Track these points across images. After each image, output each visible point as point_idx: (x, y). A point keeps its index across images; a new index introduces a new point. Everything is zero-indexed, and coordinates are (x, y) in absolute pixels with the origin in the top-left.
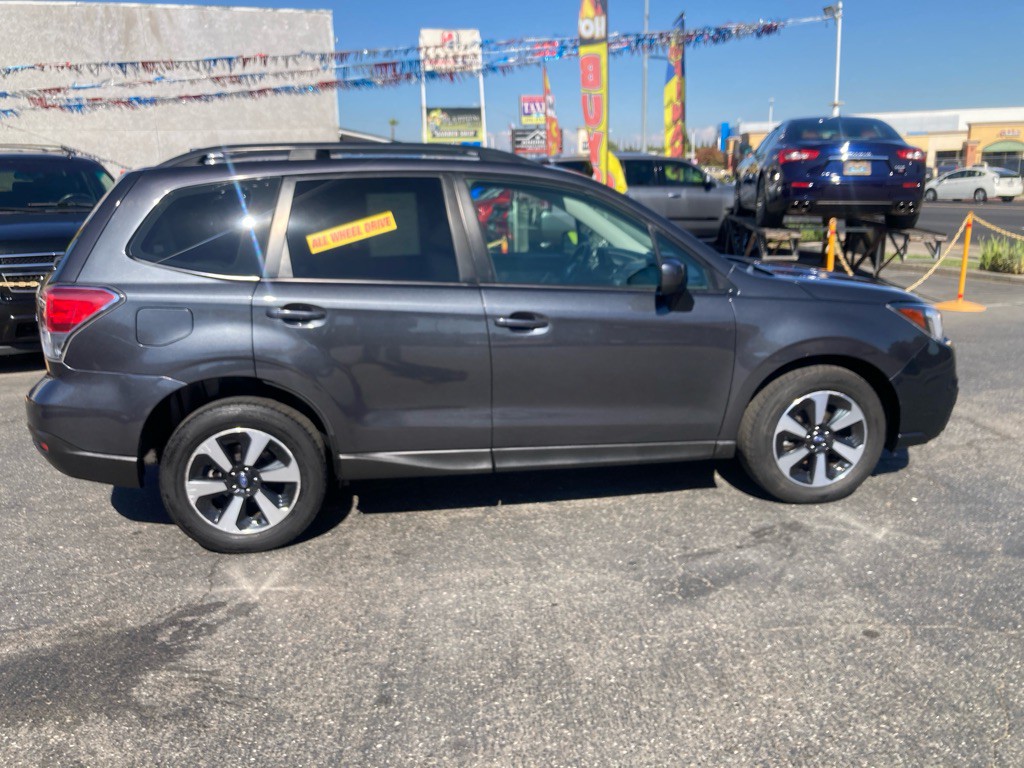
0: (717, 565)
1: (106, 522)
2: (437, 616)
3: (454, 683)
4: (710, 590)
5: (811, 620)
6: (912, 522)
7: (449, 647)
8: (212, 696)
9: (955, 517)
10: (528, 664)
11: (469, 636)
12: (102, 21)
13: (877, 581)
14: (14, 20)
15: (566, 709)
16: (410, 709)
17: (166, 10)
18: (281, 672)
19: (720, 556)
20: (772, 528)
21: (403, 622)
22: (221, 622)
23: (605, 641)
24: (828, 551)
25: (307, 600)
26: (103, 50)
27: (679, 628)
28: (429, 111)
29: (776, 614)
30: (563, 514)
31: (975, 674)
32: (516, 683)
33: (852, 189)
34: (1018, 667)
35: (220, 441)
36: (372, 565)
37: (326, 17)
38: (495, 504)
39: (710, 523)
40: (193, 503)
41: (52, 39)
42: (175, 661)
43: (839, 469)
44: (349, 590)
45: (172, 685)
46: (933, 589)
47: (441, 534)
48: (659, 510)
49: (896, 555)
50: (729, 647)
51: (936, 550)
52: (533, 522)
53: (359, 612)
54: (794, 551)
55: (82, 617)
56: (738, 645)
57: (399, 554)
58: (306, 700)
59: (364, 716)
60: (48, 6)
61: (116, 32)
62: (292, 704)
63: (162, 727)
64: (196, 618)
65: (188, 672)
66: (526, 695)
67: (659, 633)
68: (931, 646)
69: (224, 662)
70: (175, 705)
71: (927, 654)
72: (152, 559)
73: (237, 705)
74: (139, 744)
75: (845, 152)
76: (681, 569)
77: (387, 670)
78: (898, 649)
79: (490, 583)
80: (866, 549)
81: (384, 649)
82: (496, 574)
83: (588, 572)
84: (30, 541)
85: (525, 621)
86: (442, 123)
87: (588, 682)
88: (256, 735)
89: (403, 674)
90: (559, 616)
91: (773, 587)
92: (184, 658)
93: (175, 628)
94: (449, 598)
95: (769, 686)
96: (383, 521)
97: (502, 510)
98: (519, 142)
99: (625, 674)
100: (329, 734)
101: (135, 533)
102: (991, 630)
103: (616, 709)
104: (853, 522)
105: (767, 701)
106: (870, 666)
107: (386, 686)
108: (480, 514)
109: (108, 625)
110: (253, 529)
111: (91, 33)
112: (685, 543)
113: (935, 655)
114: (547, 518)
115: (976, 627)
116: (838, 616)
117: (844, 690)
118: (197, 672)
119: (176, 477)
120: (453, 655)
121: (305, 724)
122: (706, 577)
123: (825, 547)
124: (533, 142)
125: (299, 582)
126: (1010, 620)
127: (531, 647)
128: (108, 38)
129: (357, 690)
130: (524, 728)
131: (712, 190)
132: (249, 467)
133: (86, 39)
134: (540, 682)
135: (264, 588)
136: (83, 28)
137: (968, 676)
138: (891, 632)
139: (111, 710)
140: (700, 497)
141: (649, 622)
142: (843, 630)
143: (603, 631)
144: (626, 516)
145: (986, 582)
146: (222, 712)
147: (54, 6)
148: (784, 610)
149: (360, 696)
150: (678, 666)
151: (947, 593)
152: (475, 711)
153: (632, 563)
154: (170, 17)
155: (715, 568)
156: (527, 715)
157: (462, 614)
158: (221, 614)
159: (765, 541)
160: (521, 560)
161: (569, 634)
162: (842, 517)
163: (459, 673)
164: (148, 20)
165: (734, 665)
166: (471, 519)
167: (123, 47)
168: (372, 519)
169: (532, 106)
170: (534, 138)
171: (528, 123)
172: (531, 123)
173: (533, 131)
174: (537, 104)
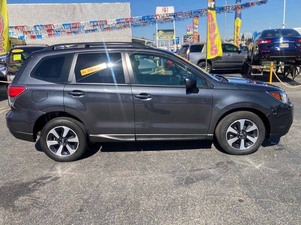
0: (200, 174)
1: (32, 151)
2: (108, 185)
3: (103, 206)
4: (194, 182)
5: (223, 194)
6: (271, 163)
7: (106, 195)
8: (35, 205)
9: (287, 162)
10: (128, 202)
11: (114, 192)
12: (67, 9)
13: (251, 182)
14: (44, 9)
15: (132, 218)
16: (87, 214)
17: (84, 4)
18: (56, 199)
19: (203, 171)
20: (223, 162)
21: (98, 186)
22: (48, 183)
23: (154, 196)
24: (238, 171)
25: (74, 177)
26: (67, 17)
27: (178, 194)
28: (158, 31)
29: (212, 192)
30: (159, 155)
31: (271, 217)
32: (121, 208)
33: (283, 52)
34: (288, 216)
35: (56, 129)
36: (97, 168)
37: (128, 4)
38: (141, 151)
39: (204, 160)
40: (49, 147)
41: (54, 14)
42: (30, 193)
43: (249, 144)
44: (87, 175)
45: (26, 201)
46: (269, 187)
47: (121, 159)
48: (190, 155)
49: (261, 174)
50: (192, 202)
51: (276, 173)
52: (149, 157)
53: (86, 182)
54: (227, 170)
55: (12, 178)
56: (195, 201)
57: (106, 165)
58: (59, 208)
59: (73, 215)
60: (53, 5)
61: (71, 12)
62: (54, 209)
63: (17, 213)
64: (42, 181)
65: (32, 197)
66: (122, 212)
67: (172, 195)
68: (260, 207)
69: (43, 195)
70: (24, 207)
71: (257, 209)
72: (39, 162)
73: (40, 208)
74: (9, 217)
75: (281, 40)
76: (188, 175)
77: (86, 201)
78: (248, 207)
79: (128, 176)
80: (252, 171)
81: (88, 194)
82: (131, 173)
83: (159, 174)
84: (10, 155)
85: (133, 188)
86: (162, 34)
87: (143, 209)
88: (40, 218)
89: (90, 202)
90: (144, 187)
91: (215, 182)
92: (33, 193)
93: (35, 183)
94: (114, 179)
95: (199, 216)
96: (106, 154)
97: (142, 152)
98: (186, 39)
99: (155, 208)
100: (60, 220)
101: (38, 154)
102: (283, 202)
103: (147, 219)
104: (251, 162)
105: (196, 221)
106: (235, 212)
107: (83, 206)
108: (135, 154)
109: (18, 181)
110: (65, 156)
111: (64, 12)
112: (193, 166)
113: (260, 210)
114: (154, 156)
115: (278, 201)
116: (232, 194)
117: (224, 219)
118: (34, 197)
119: (44, 139)
120: (107, 198)
121: (55, 216)
122: (195, 178)
123: (238, 170)
124: (190, 39)
125: (74, 172)
126: (292, 199)
127: (131, 197)
128: (69, 13)
129: (75, 207)
130: (117, 223)
131: (241, 53)
132: (64, 137)
133: (63, 14)
134: (128, 208)
135: (64, 173)
136: (62, 11)
137: (268, 218)
138: (248, 200)
139: (6, 207)
140: (205, 152)
141: (170, 192)
142: (232, 199)
143: (155, 193)
144: (179, 156)
145: (289, 185)
146: (35, 210)
147: (54, 5)
148: (215, 190)
149: (74, 208)
150: (173, 206)
151: (273, 189)
152: (105, 216)
153: (174, 172)
154: (85, 7)
155: (199, 175)
156: (119, 219)
157: (115, 185)
158: (49, 180)
159: (219, 167)
160: (141, 169)
161: (144, 193)
162: (248, 160)
163: (106, 204)
164: (79, 8)
165: (191, 208)
166: (132, 155)
167: (72, 16)
168: (103, 154)
169: (190, 28)
170: (190, 38)
171: (189, 33)
172: (190, 33)
173: (190, 36)
174: (192, 28)
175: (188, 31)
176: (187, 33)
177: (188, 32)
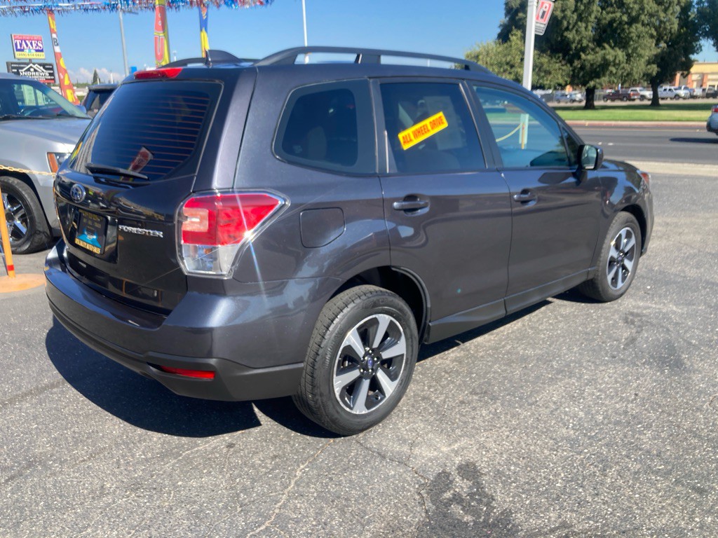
35: (358, 330)
40: (338, 395)
64: (452, 493)
98: (17, 73)
124: (28, 73)
132: (376, 349)
169: (23, 42)
170: (28, 70)
171: (21, 57)
172: (23, 57)
173: (27, 64)
174: (27, 41)
175: (18, 50)
176: (17, 56)
177: (17, 53)
